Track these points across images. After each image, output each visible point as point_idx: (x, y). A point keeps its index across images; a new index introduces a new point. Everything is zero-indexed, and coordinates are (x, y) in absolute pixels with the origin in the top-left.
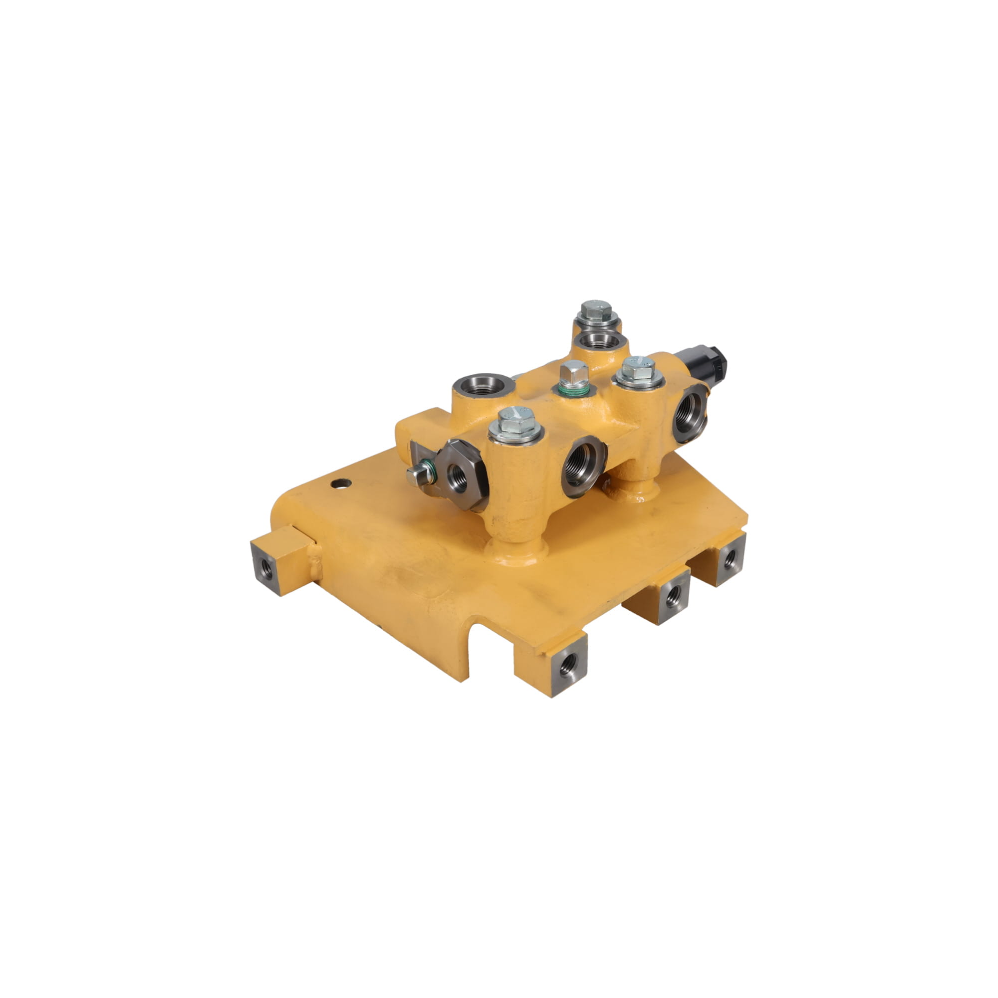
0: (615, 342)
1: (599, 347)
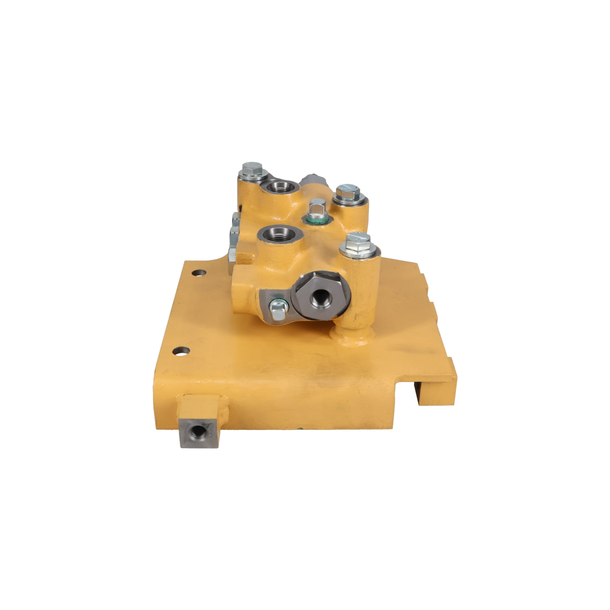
0: (292, 188)
1: (281, 192)
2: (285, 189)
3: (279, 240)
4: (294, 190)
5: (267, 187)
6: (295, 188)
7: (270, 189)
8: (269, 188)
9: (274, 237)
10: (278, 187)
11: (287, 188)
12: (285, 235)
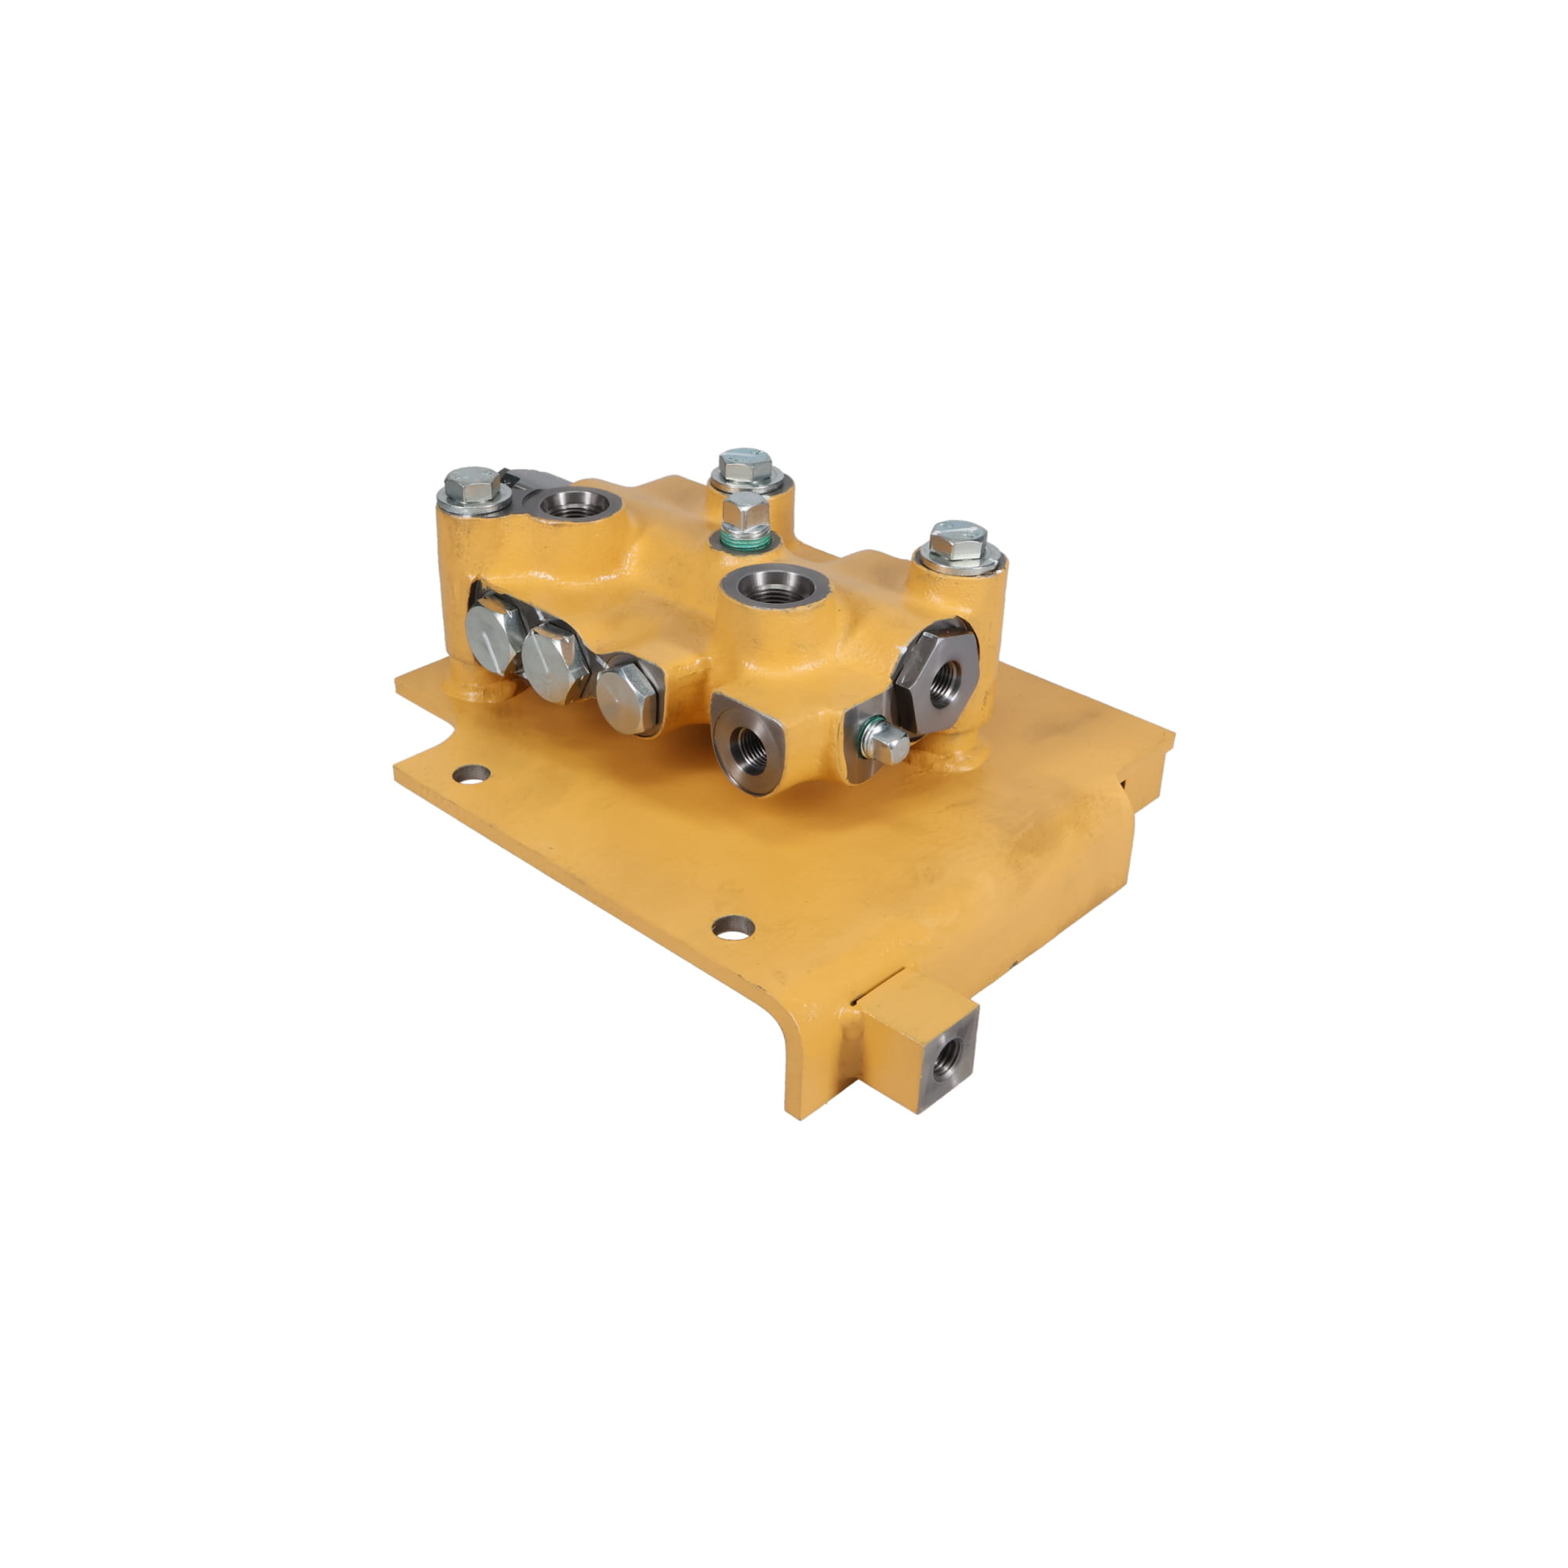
1: (576, 514)
2: (585, 507)
3: (776, 598)
4: (608, 509)
5: (542, 506)
6: (611, 505)
7: (549, 509)
8: (547, 506)
9: (765, 593)
10: (568, 502)
11: (591, 505)
12: (789, 589)
